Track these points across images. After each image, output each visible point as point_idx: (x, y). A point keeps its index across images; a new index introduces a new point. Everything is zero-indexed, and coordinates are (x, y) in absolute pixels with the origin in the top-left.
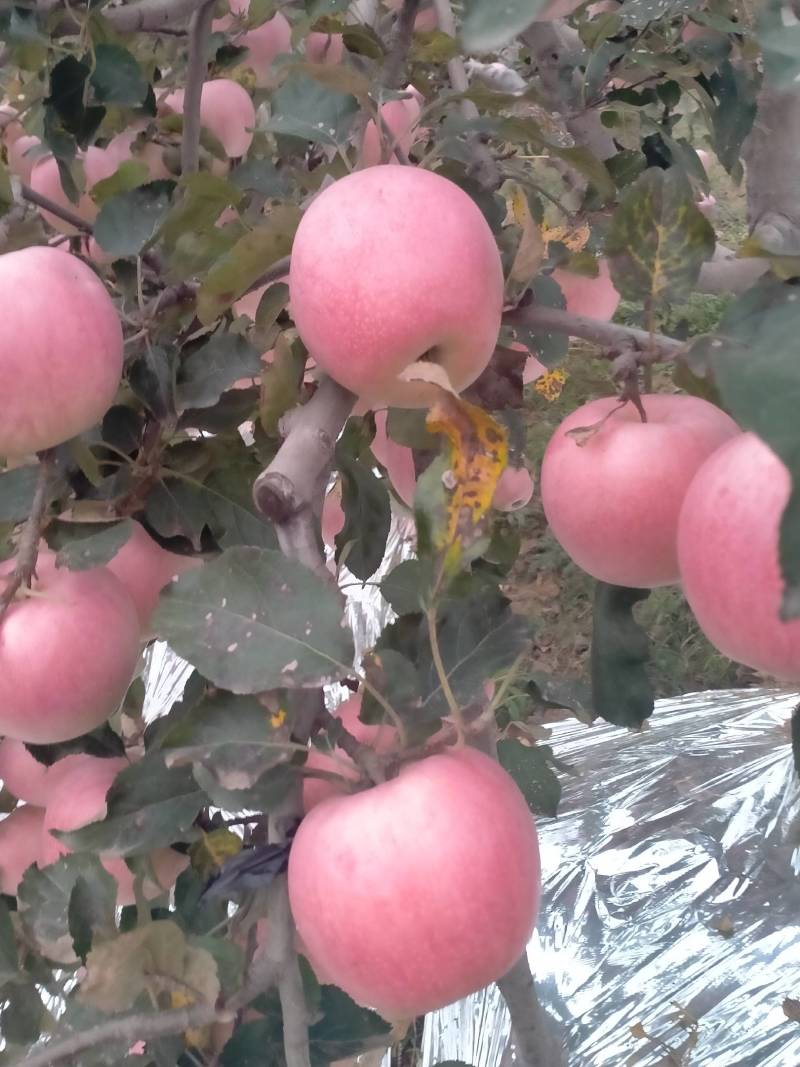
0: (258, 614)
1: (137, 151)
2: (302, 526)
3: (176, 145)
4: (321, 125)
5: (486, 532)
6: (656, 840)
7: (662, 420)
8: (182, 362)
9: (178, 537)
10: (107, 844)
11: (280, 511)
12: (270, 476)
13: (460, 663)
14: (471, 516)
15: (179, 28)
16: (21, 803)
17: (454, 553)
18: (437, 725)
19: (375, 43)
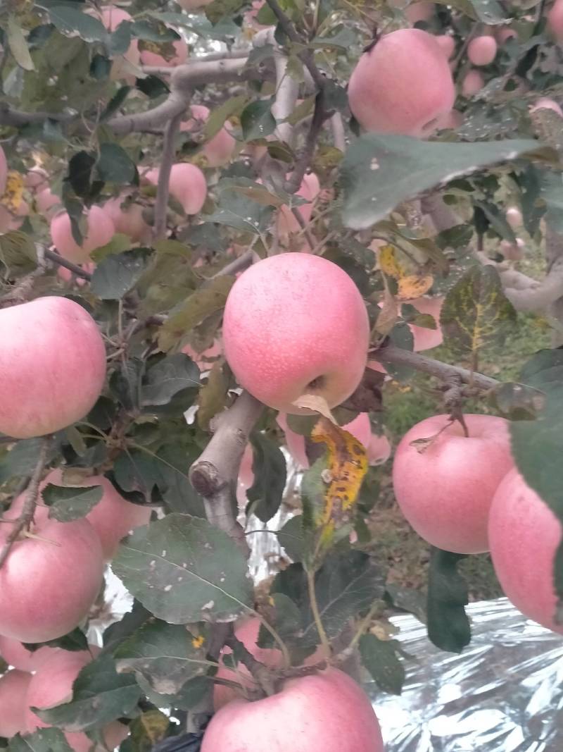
0: (188, 564)
1: (124, 209)
2: (223, 499)
3: (151, 206)
4: (249, 219)
5: (351, 519)
6: (476, 710)
7: (479, 436)
8: (147, 369)
9: (136, 492)
10: (71, 721)
11: (207, 489)
12: (201, 463)
13: (332, 602)
14: (341, 506)
15: (158, 130)
16: (11, 668)
17: (328, 531)
18: (313, 649)
19: (289, 153)
